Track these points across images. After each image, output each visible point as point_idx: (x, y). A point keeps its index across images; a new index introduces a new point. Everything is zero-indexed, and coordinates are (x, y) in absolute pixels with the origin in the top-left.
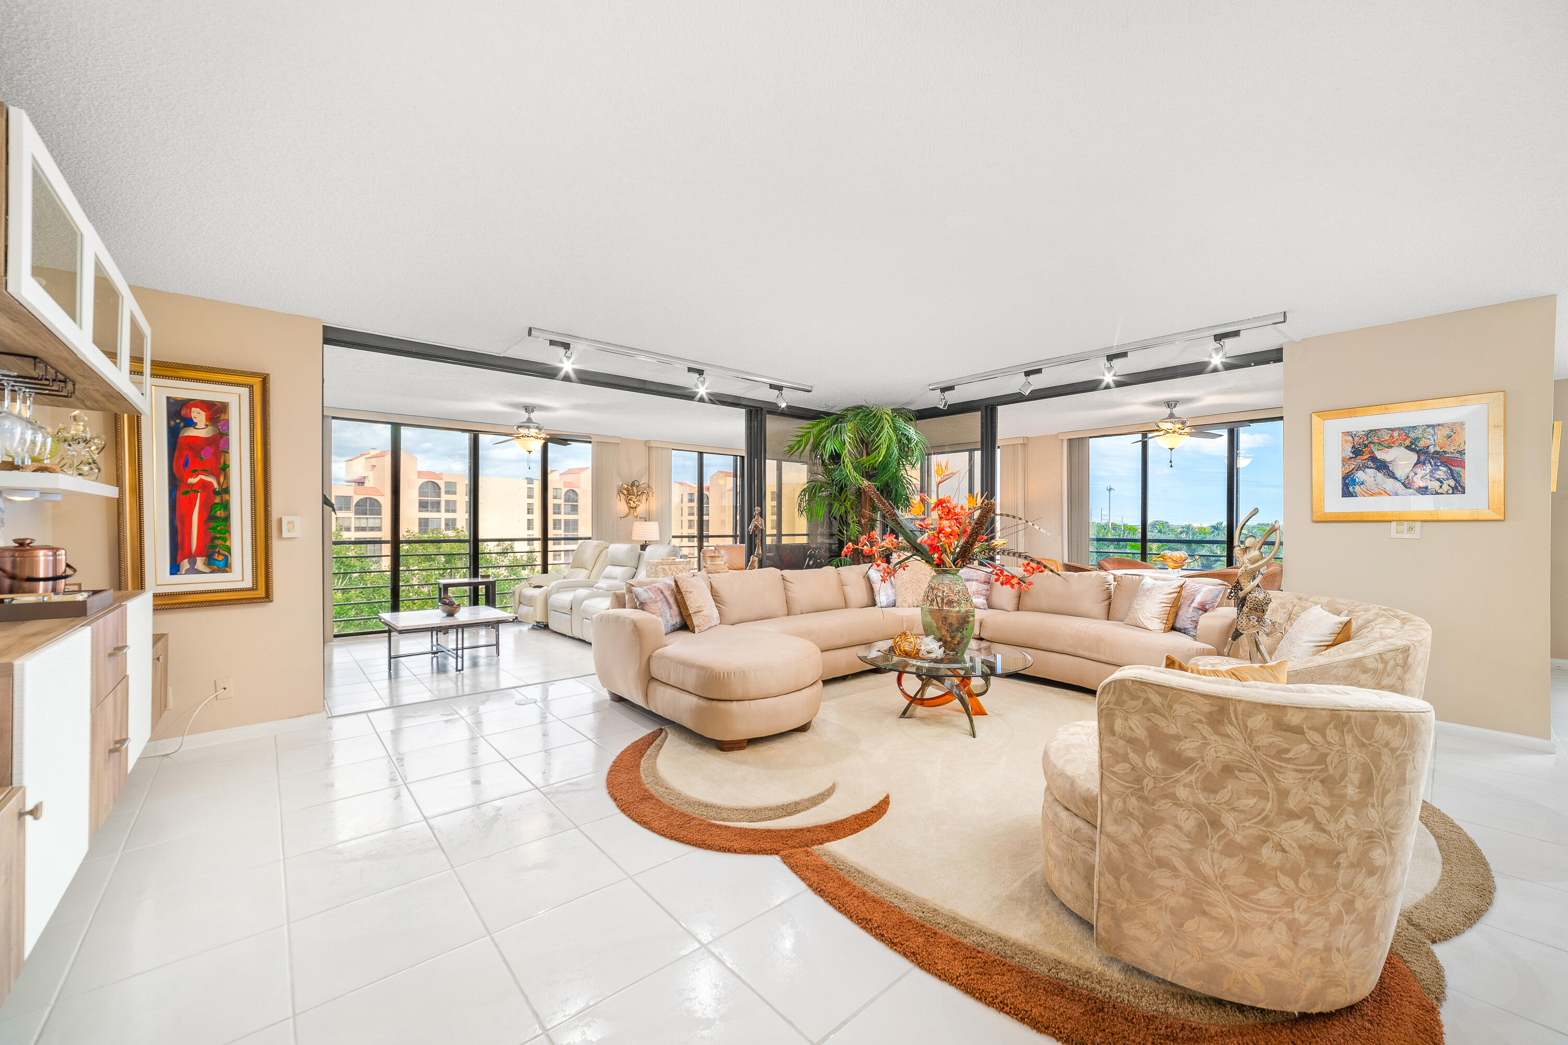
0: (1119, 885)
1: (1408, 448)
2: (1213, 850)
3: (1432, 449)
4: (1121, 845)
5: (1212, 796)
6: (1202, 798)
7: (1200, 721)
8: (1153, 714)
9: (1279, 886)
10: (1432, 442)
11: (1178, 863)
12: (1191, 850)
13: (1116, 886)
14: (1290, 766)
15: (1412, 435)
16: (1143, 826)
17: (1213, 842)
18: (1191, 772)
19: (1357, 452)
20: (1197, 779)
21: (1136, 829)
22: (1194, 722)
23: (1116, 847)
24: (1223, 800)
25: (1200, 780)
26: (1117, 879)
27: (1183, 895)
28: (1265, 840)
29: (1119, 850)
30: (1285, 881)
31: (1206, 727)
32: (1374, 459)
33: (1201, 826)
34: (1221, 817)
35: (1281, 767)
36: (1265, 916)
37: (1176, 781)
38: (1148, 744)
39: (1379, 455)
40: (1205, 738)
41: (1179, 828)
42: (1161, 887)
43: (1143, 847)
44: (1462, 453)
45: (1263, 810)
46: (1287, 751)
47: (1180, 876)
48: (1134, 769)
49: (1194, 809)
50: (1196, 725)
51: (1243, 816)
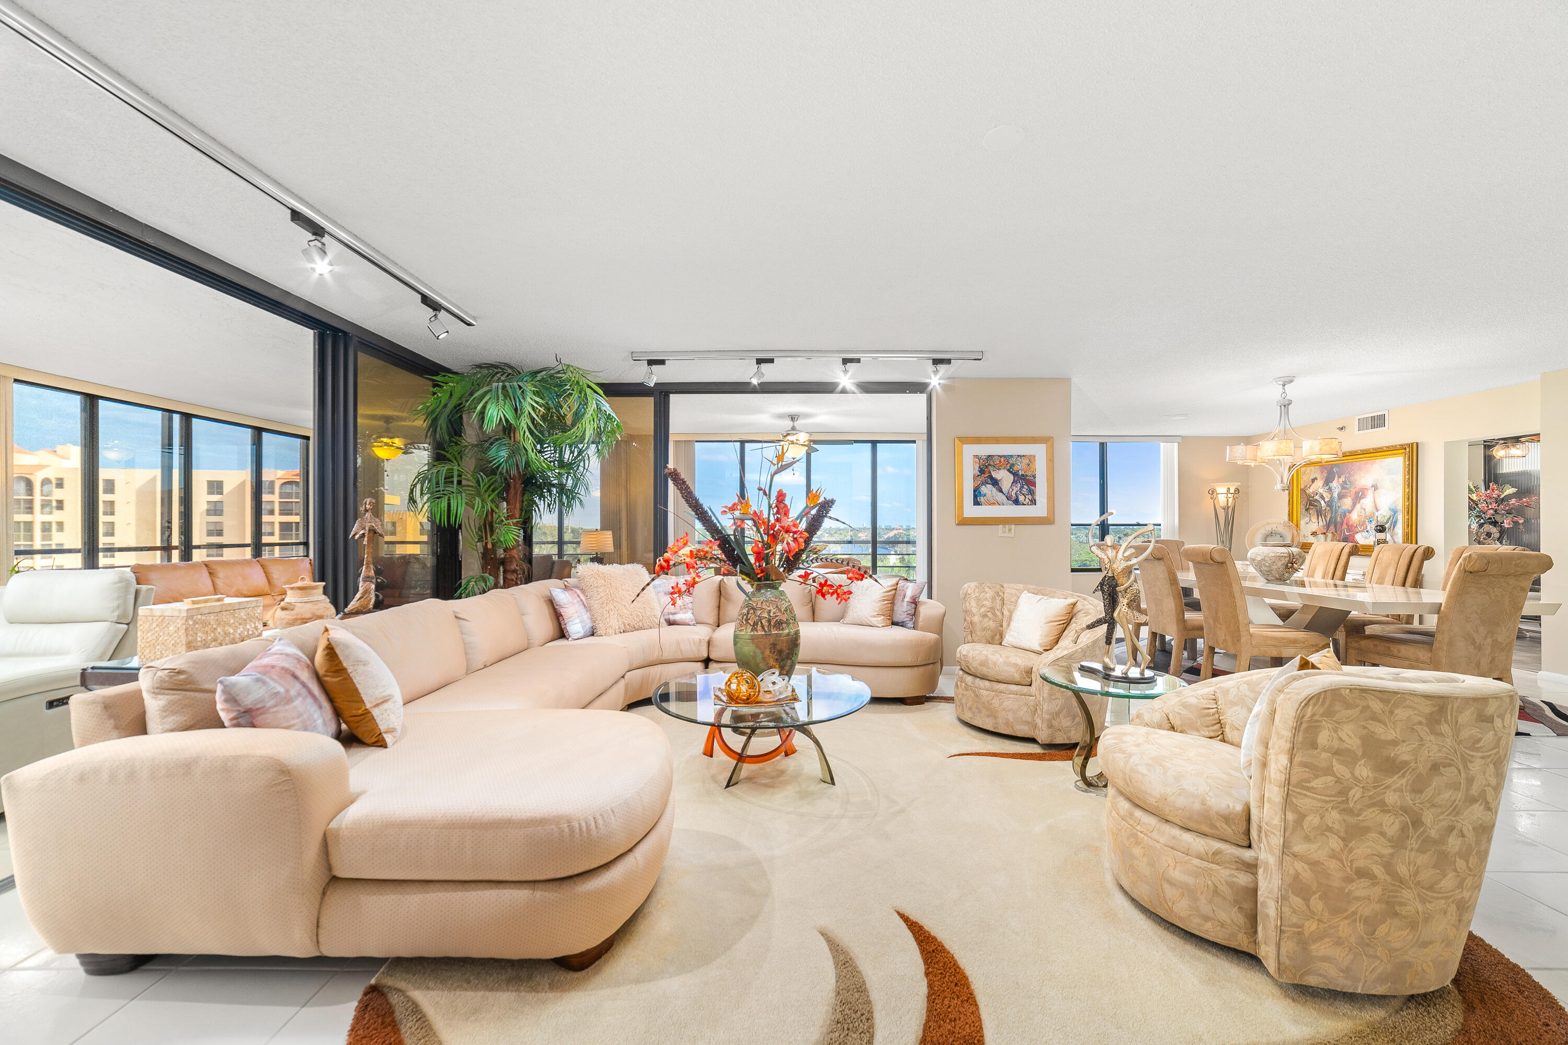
0: (1308, 906)
1: (1009, 470)
2: (1411, 850)
3: (1020, 473)
4: (1314, 865)
5: (1418, 796)
6: (1409, 800)
7: (1420, 723)
8: (1370, 722)
9: (1455, 870)
10: (1020, 467)
11: (1378, 870)
12: (1392, 855)
13: (1305, 907)
14: (1480, 754)
15: (1011, 462)
16: (1343, 839)
17: (1413, 843)
18: (1403, 775)
19: (982, 471)
20: (1407, 782)
21: (1334, 843)
22: (1414, 725)
23: (1306, 867)
24: (1427, 799)
25: (1410, 782)
26: (1307, 900)
27: (1379, 901)
28: (1451, 829)
29: (1311, 869)
30: (1460, 864)
31: (1426, 729)
32: (991, 477)
33: (1404, 828)
34: (1422, 814)
35: (1473, 756)
36: (1443, 901)
37: (1388, 787)
38: (1360, 754)
39: (994, 475)
40: (1422, 739)
41: (1383, 834)
42: (1357, 899)
43: (1341, 861)
44: (1034, 476)
45: (1455, 800)
46: (1479, 740)
47: (1378, 883)
48: (1338, 781)
49: (1401, 812)
50: (1415, 727)
51: (1439, 810)
